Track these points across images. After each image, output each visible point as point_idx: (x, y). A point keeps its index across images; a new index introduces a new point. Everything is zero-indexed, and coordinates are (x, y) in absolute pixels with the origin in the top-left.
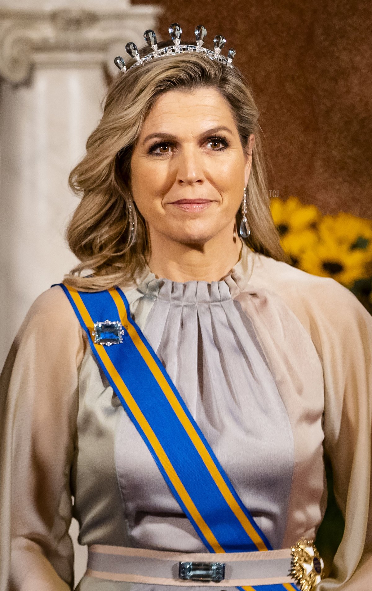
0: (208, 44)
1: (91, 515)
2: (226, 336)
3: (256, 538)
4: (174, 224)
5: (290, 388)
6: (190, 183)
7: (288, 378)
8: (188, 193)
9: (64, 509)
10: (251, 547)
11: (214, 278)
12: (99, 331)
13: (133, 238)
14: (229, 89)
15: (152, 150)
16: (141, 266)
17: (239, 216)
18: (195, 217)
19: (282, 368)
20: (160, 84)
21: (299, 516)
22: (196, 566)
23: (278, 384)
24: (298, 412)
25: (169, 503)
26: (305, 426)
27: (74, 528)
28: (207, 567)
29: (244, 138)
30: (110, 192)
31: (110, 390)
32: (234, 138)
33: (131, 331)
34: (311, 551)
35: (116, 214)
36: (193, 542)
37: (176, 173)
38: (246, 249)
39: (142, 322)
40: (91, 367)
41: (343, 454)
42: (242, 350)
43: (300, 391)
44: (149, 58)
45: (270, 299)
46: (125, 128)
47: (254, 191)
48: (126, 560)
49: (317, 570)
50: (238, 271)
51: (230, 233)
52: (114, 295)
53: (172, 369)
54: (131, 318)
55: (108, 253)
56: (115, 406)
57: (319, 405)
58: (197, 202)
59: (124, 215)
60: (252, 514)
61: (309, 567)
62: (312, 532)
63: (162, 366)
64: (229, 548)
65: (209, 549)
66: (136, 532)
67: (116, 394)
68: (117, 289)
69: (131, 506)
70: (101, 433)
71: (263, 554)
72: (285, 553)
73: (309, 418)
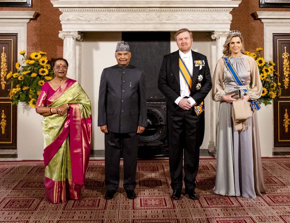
0: (238, 32)
1: (225, 81)
2: (239, 62)
3: (243, 84)
4: (234, 51)
5: (246, 68)
6: (236, 47)
7: (246, 67)
8: (235, 48)
9: (222, 81)
10: (242, 85)
11: (238, 56)
12: (226, 62)
13: (230, 52)
14: (240, 37)
15: (232, 43)
16: (231, 55)
17: (241, 50)
18: (236, 50)
19: (245, 66)
20: (233, 36)
21: (248, 82)
22: (236, 87)
23: (245, 68)
24: (247, 71)
25: (234, 80)
26: (248, 72)
27: (223, 83)
28: (238, 87)
29: (242, 42)
30: (227, 48)
31: (227, 68)
32: (241, 42)
33: (229, 62)
34: (249, 86)
35: (228, 49)
36: (236, 84)
37: (234, 46)
38: (242, 54)
39: (230, 61)
40: (225, 66)
41: (252, 75)
42: (241, 64)
43: (247, 68)
44: (232, 33)
45: (244, 59)
46: (229, 41)
47: (243, 47)
48: (229, 86)
49: (250, 88)
50: (241, 56)
51: (240, 52)
52: (227, 58)
53: (234, 66)
54: (229, 61)
55: (227, 54)
56: (228, 70)
57: (250, 70)
58: (236, 49)
59: (229, 50)
60: (242, 81)
61: (249, 87)
62: (249, 84)
63: (233, 66)
64: (240, 85)
65: (238, 85)
66: (230, 83)
67: (228, 69)
68: (228, 58)
69: (229, 80)
70: (226, 73)
71: (244, 86)
72: (246, 86)
73: (249, 71)
